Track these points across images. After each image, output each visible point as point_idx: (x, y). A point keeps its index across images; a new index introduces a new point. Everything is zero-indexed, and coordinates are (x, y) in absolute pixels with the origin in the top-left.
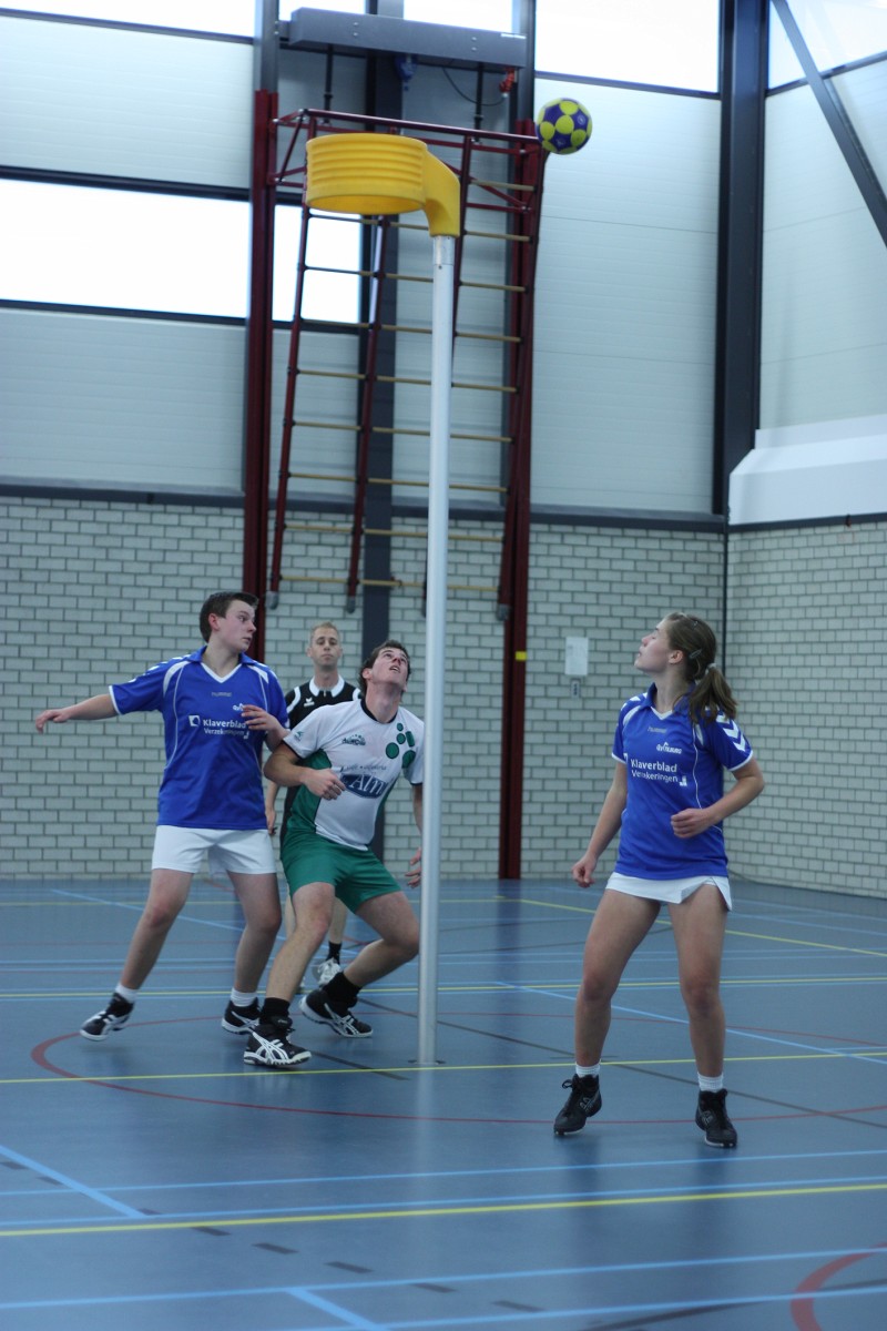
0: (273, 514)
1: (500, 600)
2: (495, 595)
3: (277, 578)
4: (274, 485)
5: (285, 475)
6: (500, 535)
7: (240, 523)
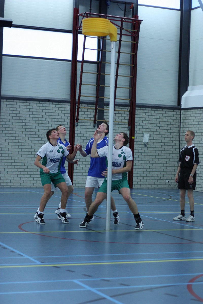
0: (77, 105)
1: (129, 125)
2: (127, 124)
3: (78, 119)
4: (77, 98)
5: (80, 96)
6: (129, 110)
7: (69, 107)
